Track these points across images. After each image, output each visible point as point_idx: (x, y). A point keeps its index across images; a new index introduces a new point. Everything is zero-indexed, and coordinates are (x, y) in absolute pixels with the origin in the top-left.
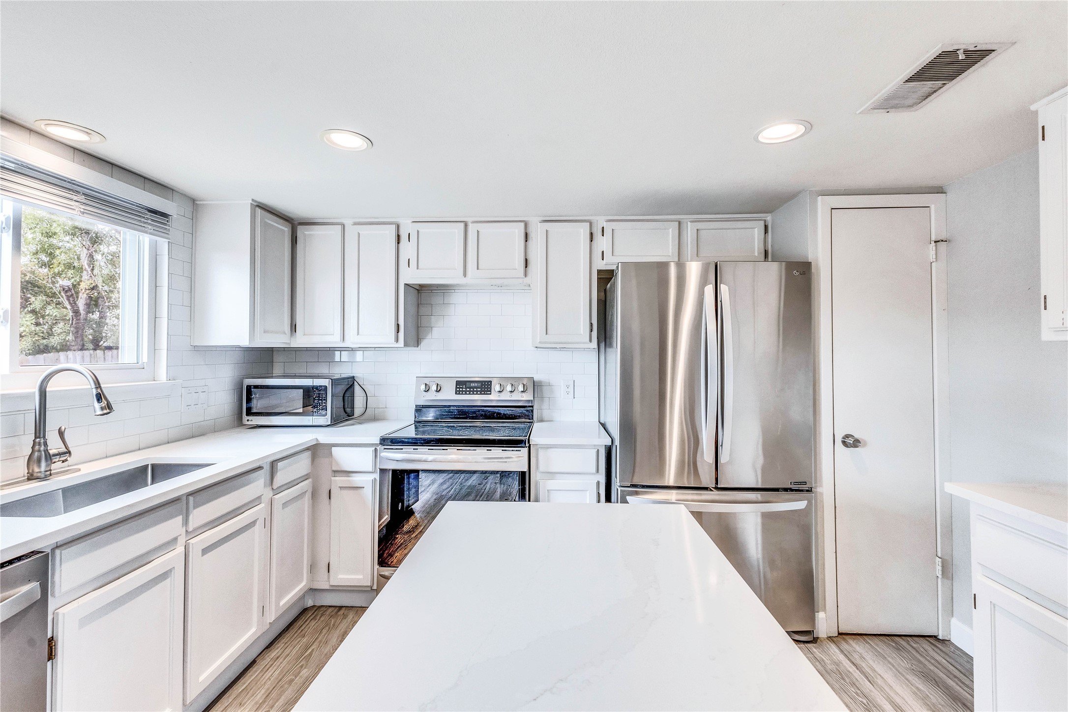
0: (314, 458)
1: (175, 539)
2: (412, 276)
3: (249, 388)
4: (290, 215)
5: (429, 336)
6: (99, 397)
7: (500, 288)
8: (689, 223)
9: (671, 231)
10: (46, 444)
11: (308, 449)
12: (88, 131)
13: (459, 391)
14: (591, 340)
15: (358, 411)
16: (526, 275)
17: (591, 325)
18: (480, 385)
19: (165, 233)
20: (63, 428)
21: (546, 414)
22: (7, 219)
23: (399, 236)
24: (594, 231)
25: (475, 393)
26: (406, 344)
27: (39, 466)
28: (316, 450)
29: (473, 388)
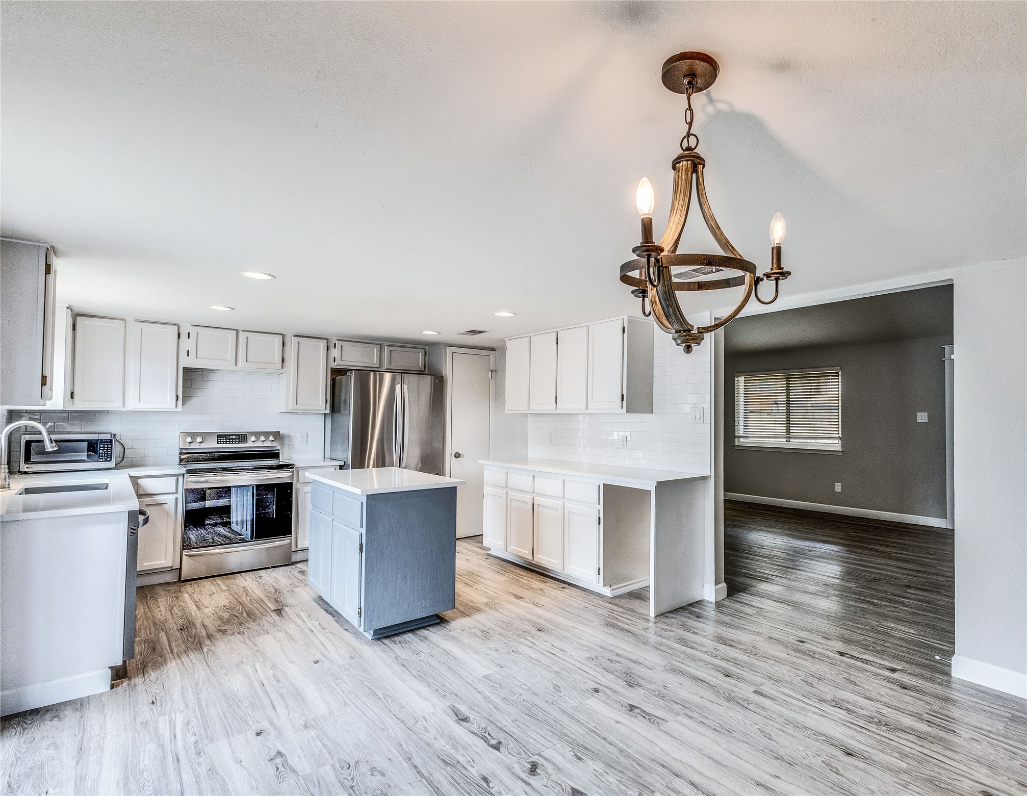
2: (189, 362)
3: (30, 442)
8: (386, 347)
9: (376, 350)
13: (220, 442)
14: (326, 408)
16: (282, 368)
17: (326, 400)
18: (237, 437)
21: (286, 455)
23: (179, 334)
24: (329, 345)
25: (233, 442)
26: (182, 409)
29: (232, 439)
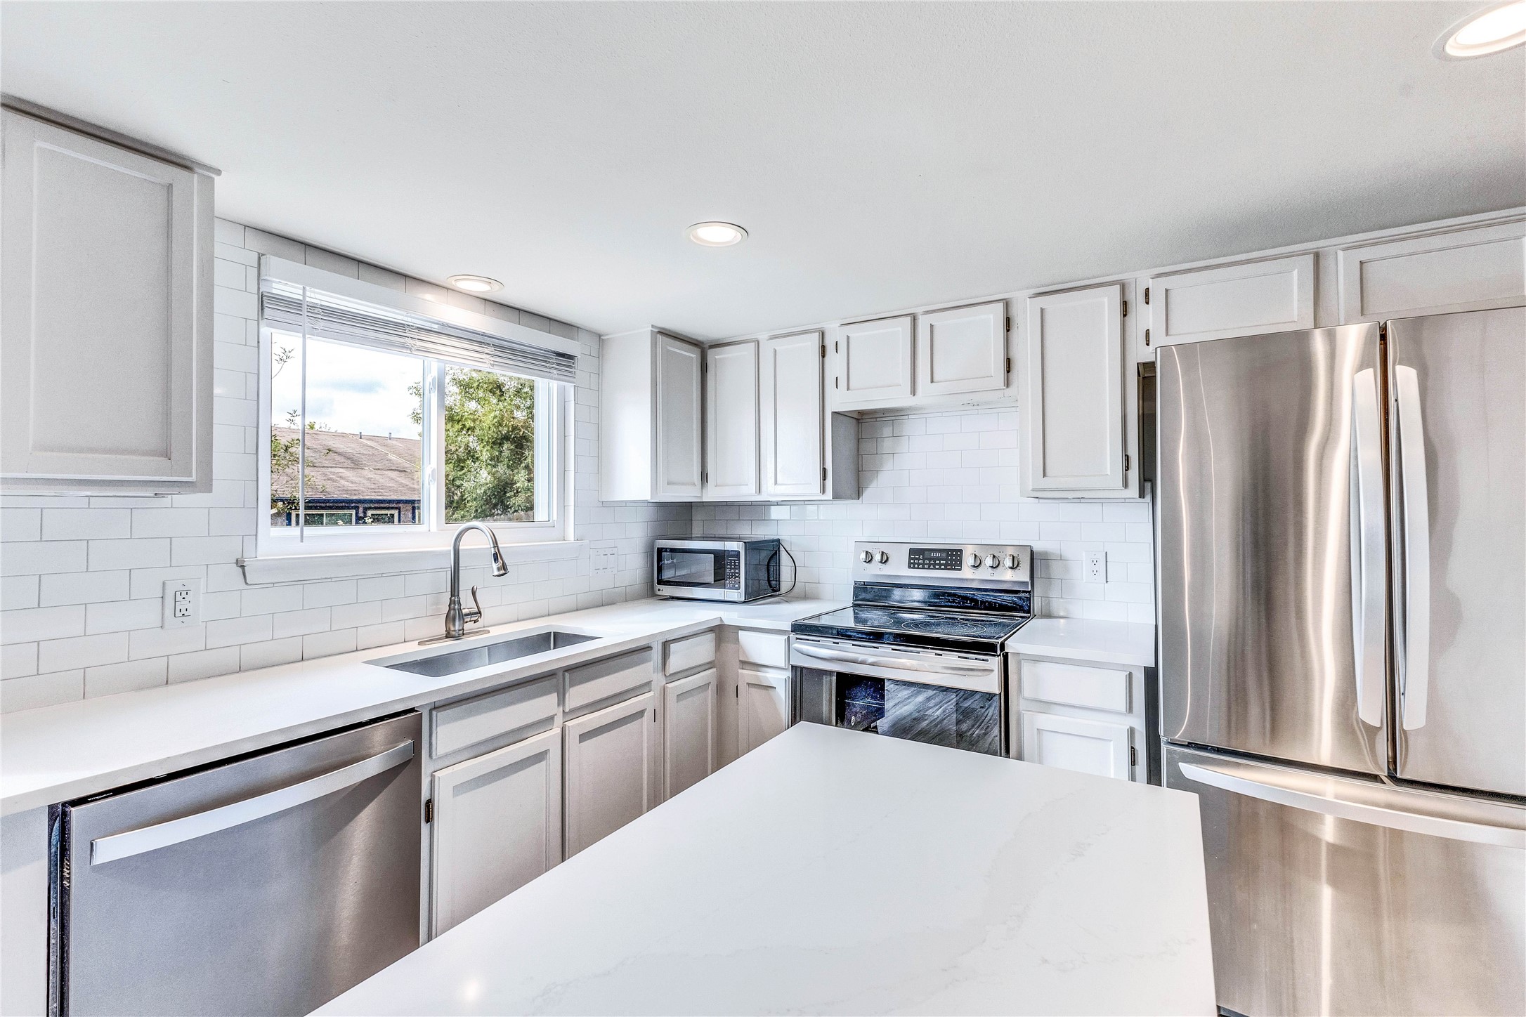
0: (719, 642)
1: (551, 718)
2: (841, 401)
3: (660, 551)
4: (700, 339)
5: (874, 484)
6: (496, 557)
7: (975, 407)
8: (1341, 254)
9: (1298, 275)
10: (459, 603)
11: (711, 630)
12: (489, 280)
13: (914, 564)
14: (1126, 485)
15: (785, 586)
16: (1008, 384)
17: (1127, 458)
18: (944, 555)
19: (572, 376)
20: (475, 587)
21: (1058, 606)
22: (434, 379)
23: (823, 347)
24: (1131, 297)
25: (937, 567)
26: (836, 496)
27: (454, 625)
28: (721, 632)
29: (935, 559)
